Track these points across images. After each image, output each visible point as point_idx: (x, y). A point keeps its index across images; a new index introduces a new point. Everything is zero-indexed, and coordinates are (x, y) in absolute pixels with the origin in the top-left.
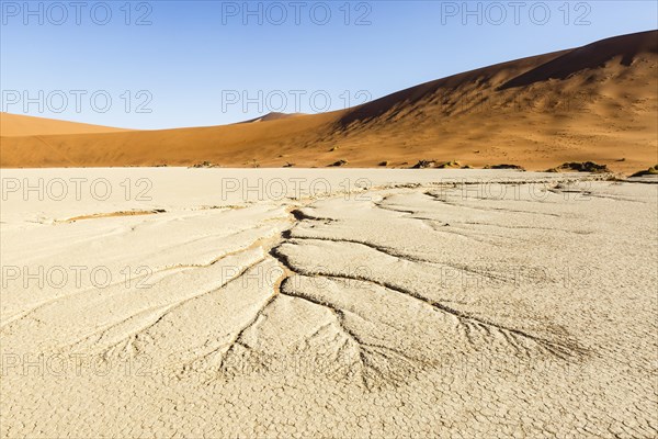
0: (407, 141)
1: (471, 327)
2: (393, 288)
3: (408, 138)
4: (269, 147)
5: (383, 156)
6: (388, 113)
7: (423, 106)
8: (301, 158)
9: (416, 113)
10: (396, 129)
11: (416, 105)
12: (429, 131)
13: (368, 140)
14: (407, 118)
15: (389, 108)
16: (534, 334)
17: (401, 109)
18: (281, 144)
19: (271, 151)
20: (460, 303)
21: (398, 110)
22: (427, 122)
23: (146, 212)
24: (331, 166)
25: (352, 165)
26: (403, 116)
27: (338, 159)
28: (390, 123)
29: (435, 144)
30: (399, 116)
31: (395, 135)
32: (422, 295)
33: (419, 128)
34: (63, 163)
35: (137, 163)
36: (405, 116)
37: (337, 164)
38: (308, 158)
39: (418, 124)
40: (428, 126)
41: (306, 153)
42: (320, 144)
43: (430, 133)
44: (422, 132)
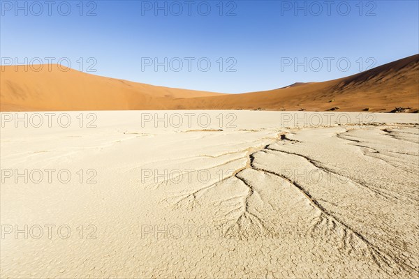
0: (388, 95)
1: (325, 221)
3: (389, 93)
4: (293, 101)
5: (366, 105)
6: (375, 78)
7: (405, 72)
8: (310, 106)
9: (398, 77)
10: (380, 88)
11: (399, 72)
13: (358, 96)
14: (389, 81)
15: (376, 75)
17: (386, 75)
18: (300, 99)
19: (294, 102)
20: (333, 204)
21: (384, 76)
22: (408, 82)
23: (215, 130)
24: (328, 110)
25: (341, 110)
26: (387, 80)
27: (334, 107)
28: (376, 84)
29: (412, 97)
30: (383, 80)
31: (378, 91)
33: (399, 86)
34: (203, 108)
35: (230, 108)
36: (389, 78)
37: (333, 110)
38: (314, 106)
39: (399, 84)
40: (408, 85)
41: (314, 103)
42: (323, 98)
43: (408, 90)
44: (402, 89)
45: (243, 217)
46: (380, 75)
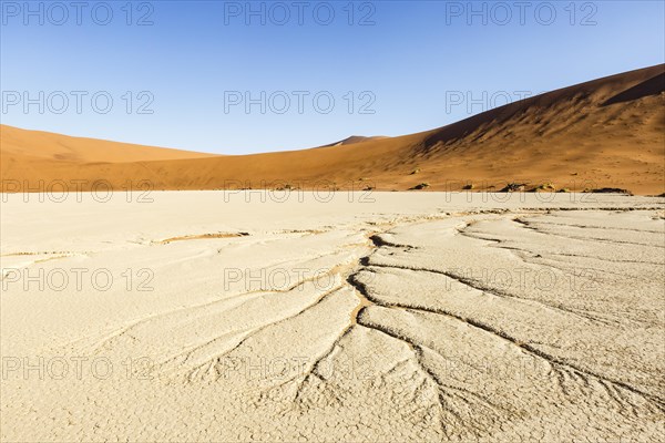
0: (494, 163)
1: (566, 375)
2: (477, 325)
3: (494, 160)
4: (350, 171)
5: (465, 179)
6: (473, 135)
7: (512, 126)
8: (383, 181)
9: (504, 134)
10: (482, 151)
11: (504, 125)
12: (518, 153)
13: (452, 163)
14: (493, 139)
15: (475, 129)
16: (643, 390)
17: (488, 130)
18: (362, 168)
19: (351, 174)
20: (553, 346)
21: (485, 131)
22: (516, 143)
23: (231, 235)
24: (412, 189)
25: (433, 189)
26: (490, 137)
27: (420, 183)
28: (476, 144)
29: (527, 166)
30: (485, 137)
31: (481, 157)
32: (508, 334)
33: (507, 149)
36: (492, 137)
37: (419, 188)
38: (388, 181)
39: (506, 145)
40: (518, 147)
41: (386, 176)
42: (401, 166)
43: (520, 155)
44: (511, 153)
45: (445, 397)
46: (480, 128)
